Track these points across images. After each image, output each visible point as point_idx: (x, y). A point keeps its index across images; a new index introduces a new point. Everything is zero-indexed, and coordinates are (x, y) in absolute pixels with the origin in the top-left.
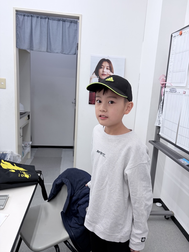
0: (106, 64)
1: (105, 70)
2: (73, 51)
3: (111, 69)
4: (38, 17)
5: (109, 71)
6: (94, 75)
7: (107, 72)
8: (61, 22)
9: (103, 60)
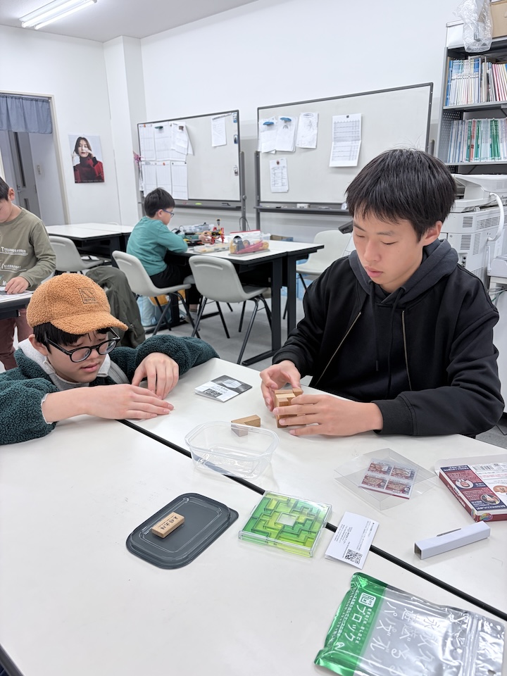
0: (82, 142)
1: (84, 148)
2: (49, 130)
3: (89, 147)
4: (12, 98)
5: (87, 149)
6: (75, 154)
7: (86, 150)
8: (34, 102)
9: (80, 139)
